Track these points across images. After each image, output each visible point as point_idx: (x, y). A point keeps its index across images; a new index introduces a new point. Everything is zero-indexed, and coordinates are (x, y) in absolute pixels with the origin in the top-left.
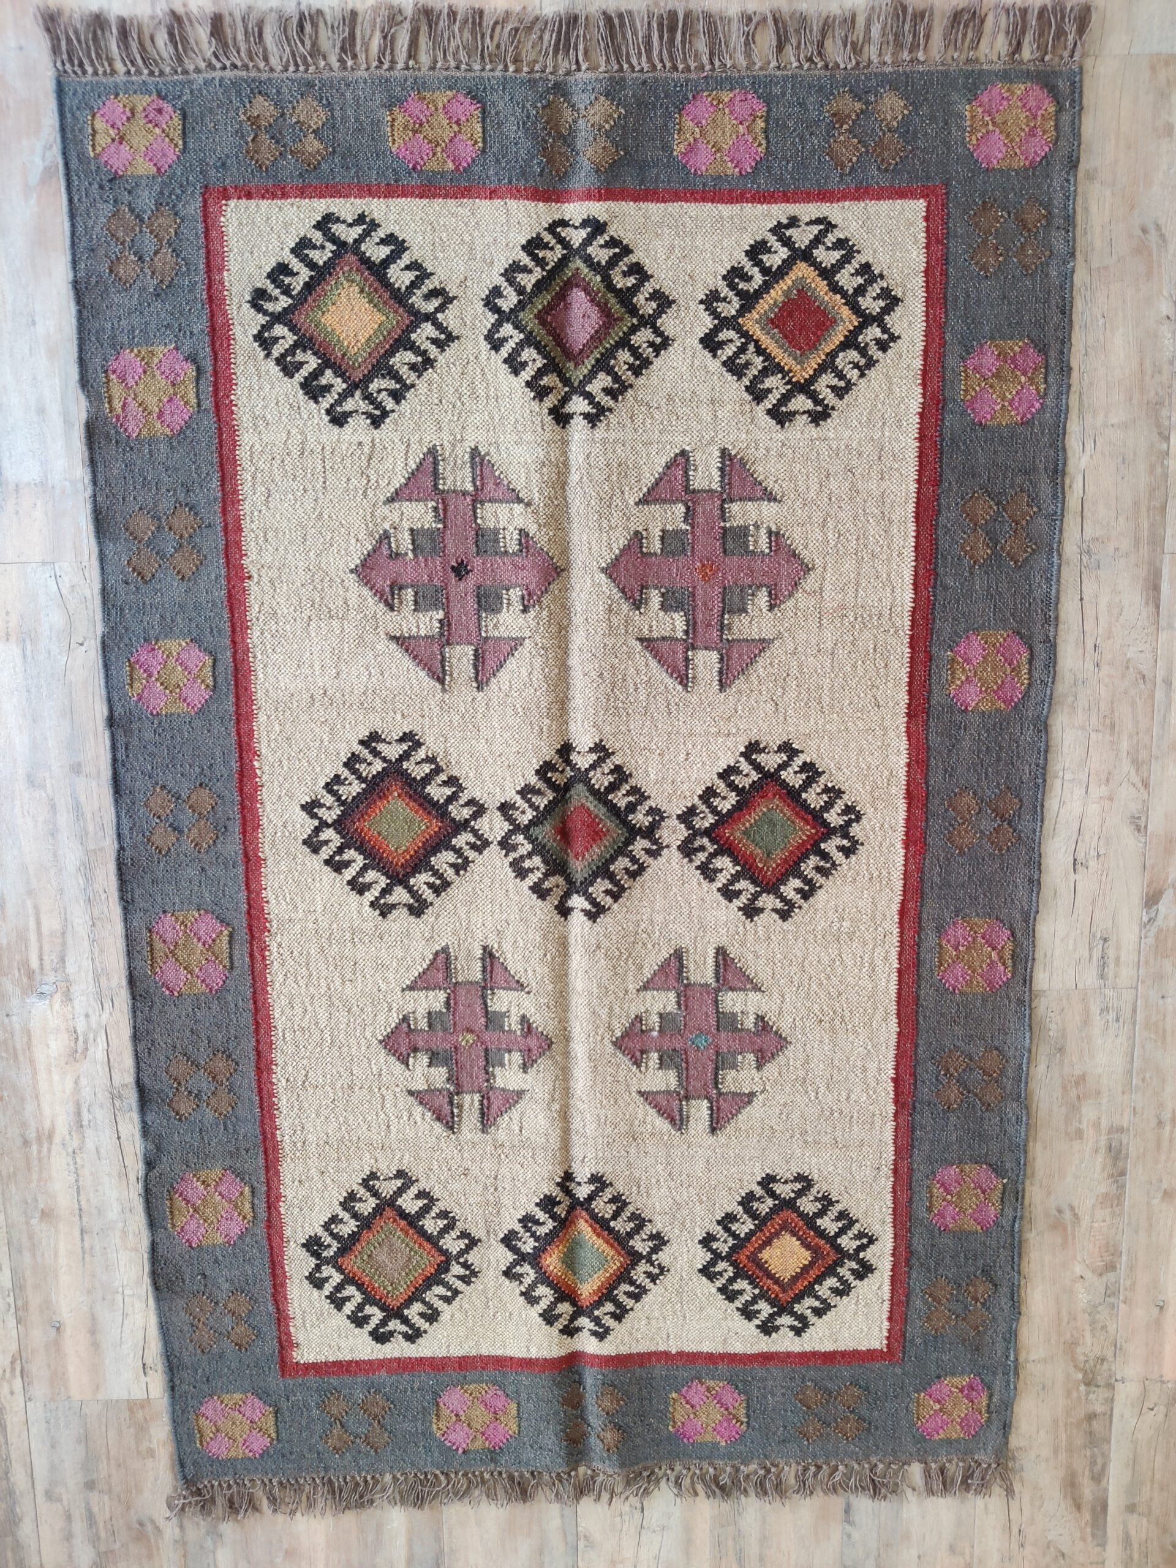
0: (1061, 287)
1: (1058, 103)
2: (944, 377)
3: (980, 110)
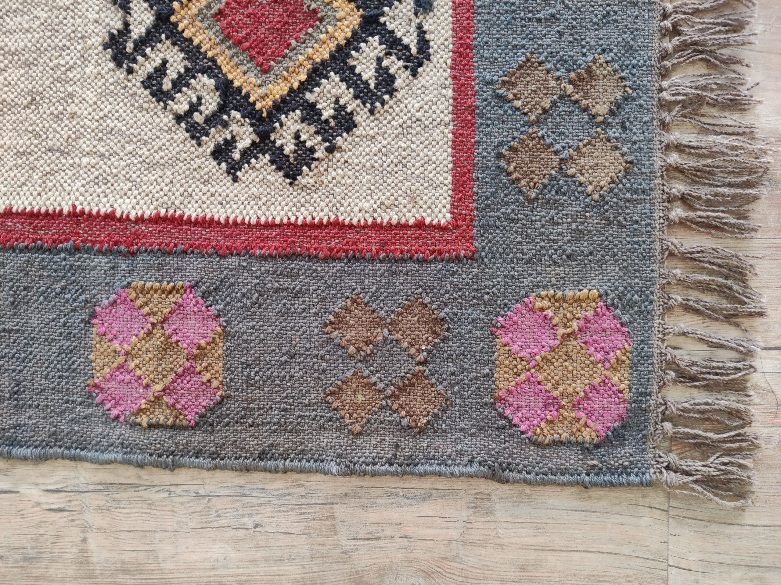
0: (302, 452)
1: (597, 446)
2: (170, 253)
3: (590, 314)
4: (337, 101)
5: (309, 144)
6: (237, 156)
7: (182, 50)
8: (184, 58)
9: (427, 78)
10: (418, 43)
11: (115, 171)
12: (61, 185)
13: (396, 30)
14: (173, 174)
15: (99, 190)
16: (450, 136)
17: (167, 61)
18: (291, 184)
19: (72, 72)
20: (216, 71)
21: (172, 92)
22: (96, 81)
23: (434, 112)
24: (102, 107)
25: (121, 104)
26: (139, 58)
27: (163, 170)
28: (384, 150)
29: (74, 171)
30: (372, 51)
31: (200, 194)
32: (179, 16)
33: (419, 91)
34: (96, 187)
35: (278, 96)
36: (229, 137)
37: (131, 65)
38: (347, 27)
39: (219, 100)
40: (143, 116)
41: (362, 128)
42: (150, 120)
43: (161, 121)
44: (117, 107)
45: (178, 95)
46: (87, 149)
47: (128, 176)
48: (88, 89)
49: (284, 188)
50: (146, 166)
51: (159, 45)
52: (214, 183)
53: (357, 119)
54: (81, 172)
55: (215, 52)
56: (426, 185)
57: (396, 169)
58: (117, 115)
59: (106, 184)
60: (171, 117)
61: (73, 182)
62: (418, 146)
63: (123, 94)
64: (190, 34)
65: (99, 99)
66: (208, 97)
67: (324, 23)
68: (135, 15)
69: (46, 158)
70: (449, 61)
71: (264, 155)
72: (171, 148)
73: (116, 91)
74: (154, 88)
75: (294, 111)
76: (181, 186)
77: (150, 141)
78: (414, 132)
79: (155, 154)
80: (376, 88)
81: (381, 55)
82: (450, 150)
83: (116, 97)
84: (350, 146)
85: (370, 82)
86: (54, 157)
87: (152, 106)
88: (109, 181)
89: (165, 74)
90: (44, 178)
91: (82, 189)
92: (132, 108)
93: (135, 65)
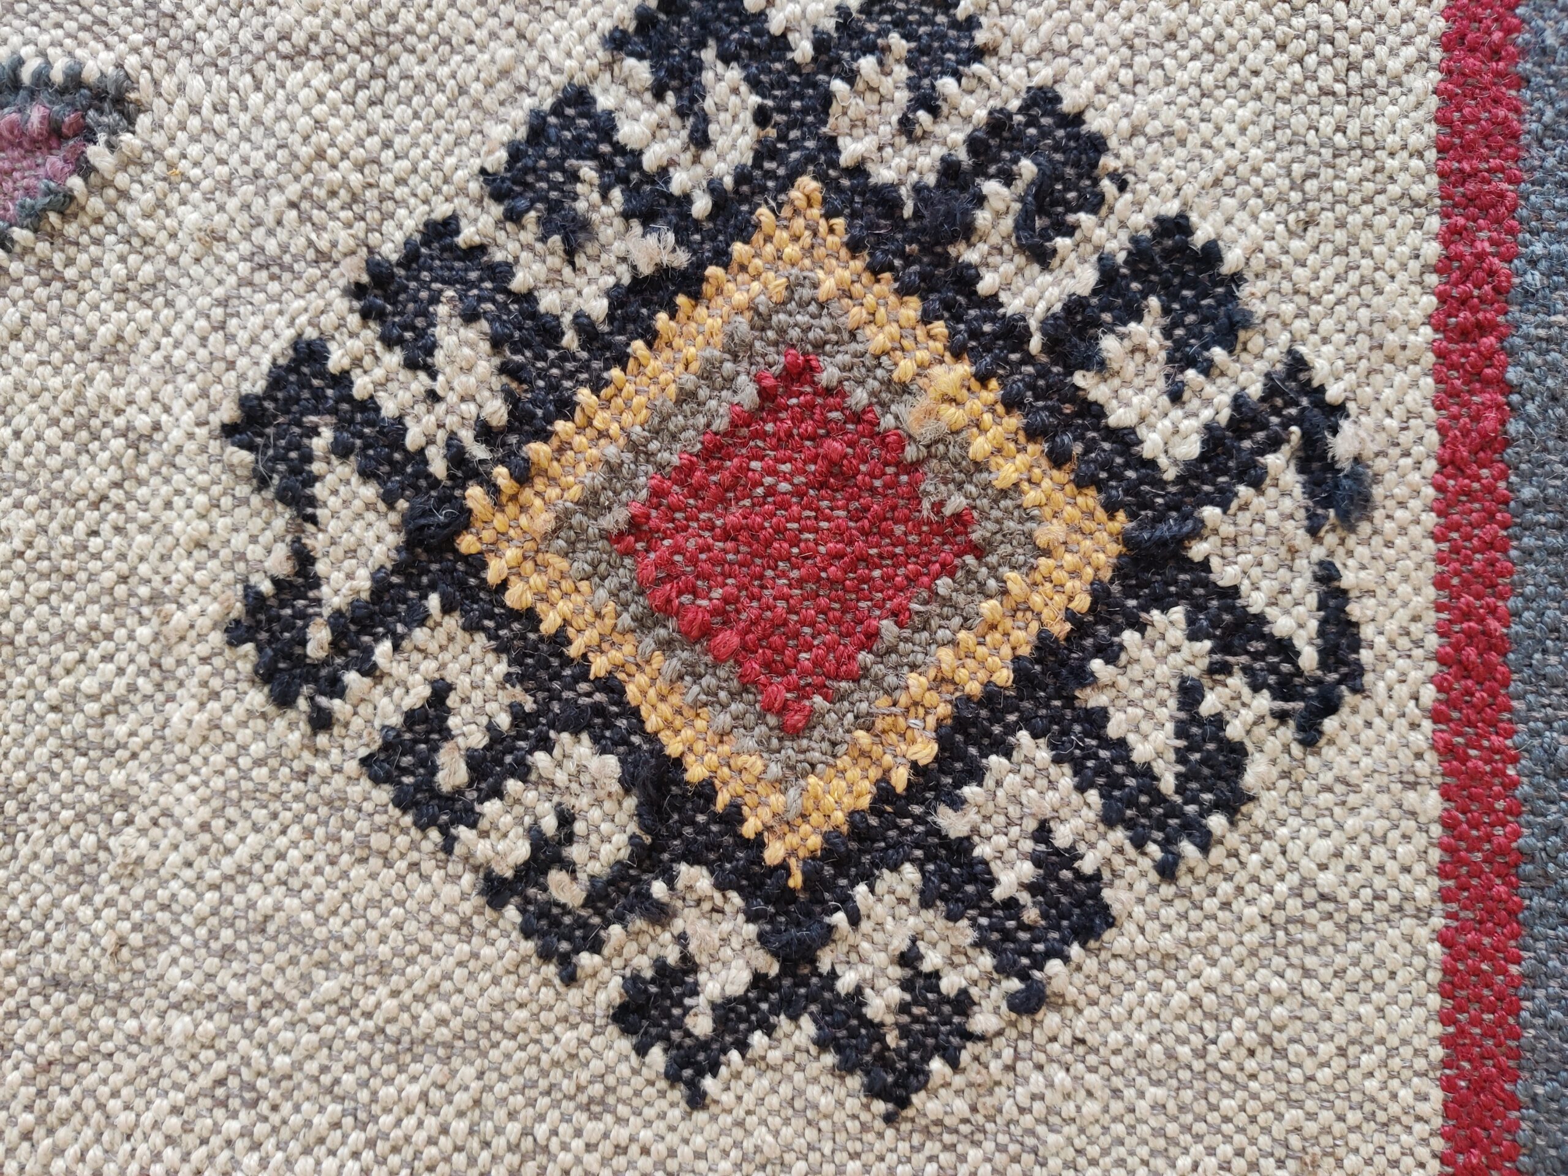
4: (1043, 832)
5: (949, 984)
6: (702, 1025)
7: (501, 649)
8: (508, 677)
9: (1354, 751)
10: (1321, 633)
11: (282, 1062)
12: (101, 1106)
13: (1245, 586)
14: (480, 1075)
15: (232, 1127)
16: (1435, 950)
17: (450, 688)
18: (889, 1119)
19: (122, 719)
20: (622, 723)
21: (472, 795)
22: (205, 749)
23: (1380, 869)
24: (230, 838)
25: (295, 831)
26: (351, 677)
27: (446, 1061)
28: (1209, 1000)
29: (143, 1059)
30: (1162, 659)
31: (577, 1144)
32: (488, 535)
33: (1326, 798)
34: (219, 1113)
35: (839, 817)
36: (672, 956)
37: (323, 701)
38: (1074, 574)
39: (633, 828)
40: (373, 876)
41: (1130, 927)
42: (398, 890)
43: (435, 895)
44: (282, 842)
45: (491, 808)
46: (185, 986)
47: (326, 1079)
48: (181, 778)
49: (865, 1128)
50: (389, 1048)
51: (420, 635)
52: (623, 1110)
53: (1114, 896)
54: (168, 1062)
55: (616, 655)
56: (1353, 1117)
57: (1251, 1065)
58: (280, 867)
59: (254, 1104)
60: (467, 879)
61: (141, 1093)
62: (1326, 987)
63: (297, 798)
64: (528, 599)
65: (217, 813)
66: (595, 814)
67: (992, 559)
68: (333, 526)
69: (46, 1010)
70: (1429, 694)
71: (794, 1018)
72: (471, 989)
73: (274, 786)
74: (408, 780)
75: (895, 868)
76: (512, 1115)
77: (398, 962)
78: (1310, 938)
79: (416, 1008)
80: (1180, 790)
81: (1193, 671)
82: (1434, 1001)
83: (275, 806)
84: (1093, 990)
85: (1158, 767)
86: (71, 1010)
87: (402, 841)
88: (261, 1097)
89: (447, 735)
90: (42, 1080)
91: (173, 1123)
92: (332, 848)
93: (337, 703)
